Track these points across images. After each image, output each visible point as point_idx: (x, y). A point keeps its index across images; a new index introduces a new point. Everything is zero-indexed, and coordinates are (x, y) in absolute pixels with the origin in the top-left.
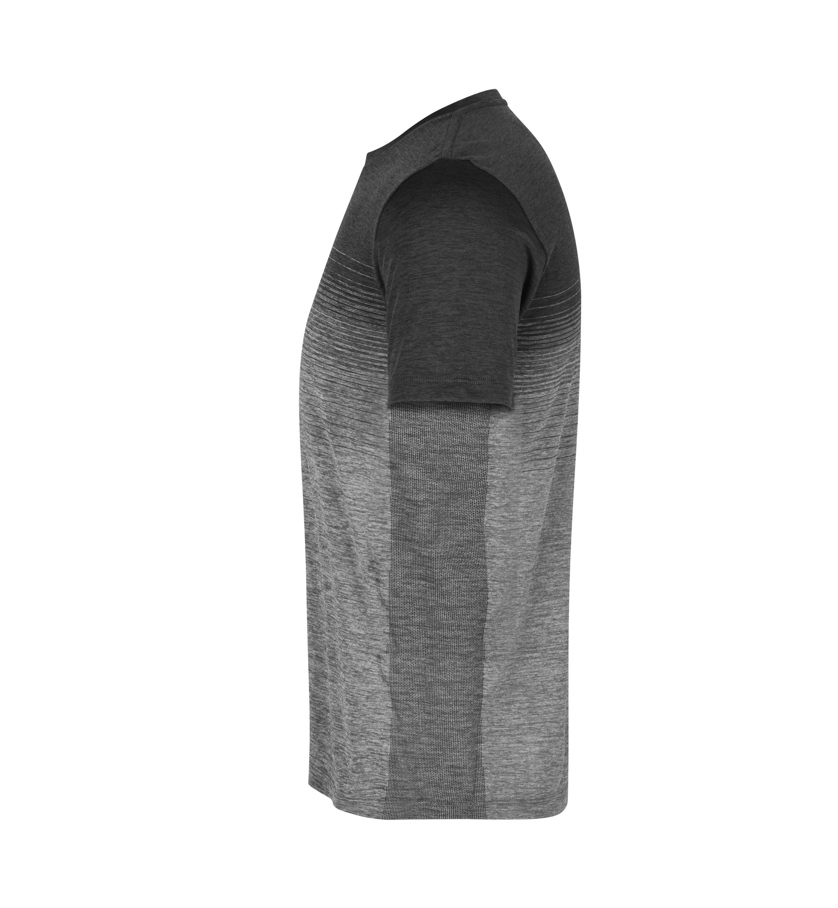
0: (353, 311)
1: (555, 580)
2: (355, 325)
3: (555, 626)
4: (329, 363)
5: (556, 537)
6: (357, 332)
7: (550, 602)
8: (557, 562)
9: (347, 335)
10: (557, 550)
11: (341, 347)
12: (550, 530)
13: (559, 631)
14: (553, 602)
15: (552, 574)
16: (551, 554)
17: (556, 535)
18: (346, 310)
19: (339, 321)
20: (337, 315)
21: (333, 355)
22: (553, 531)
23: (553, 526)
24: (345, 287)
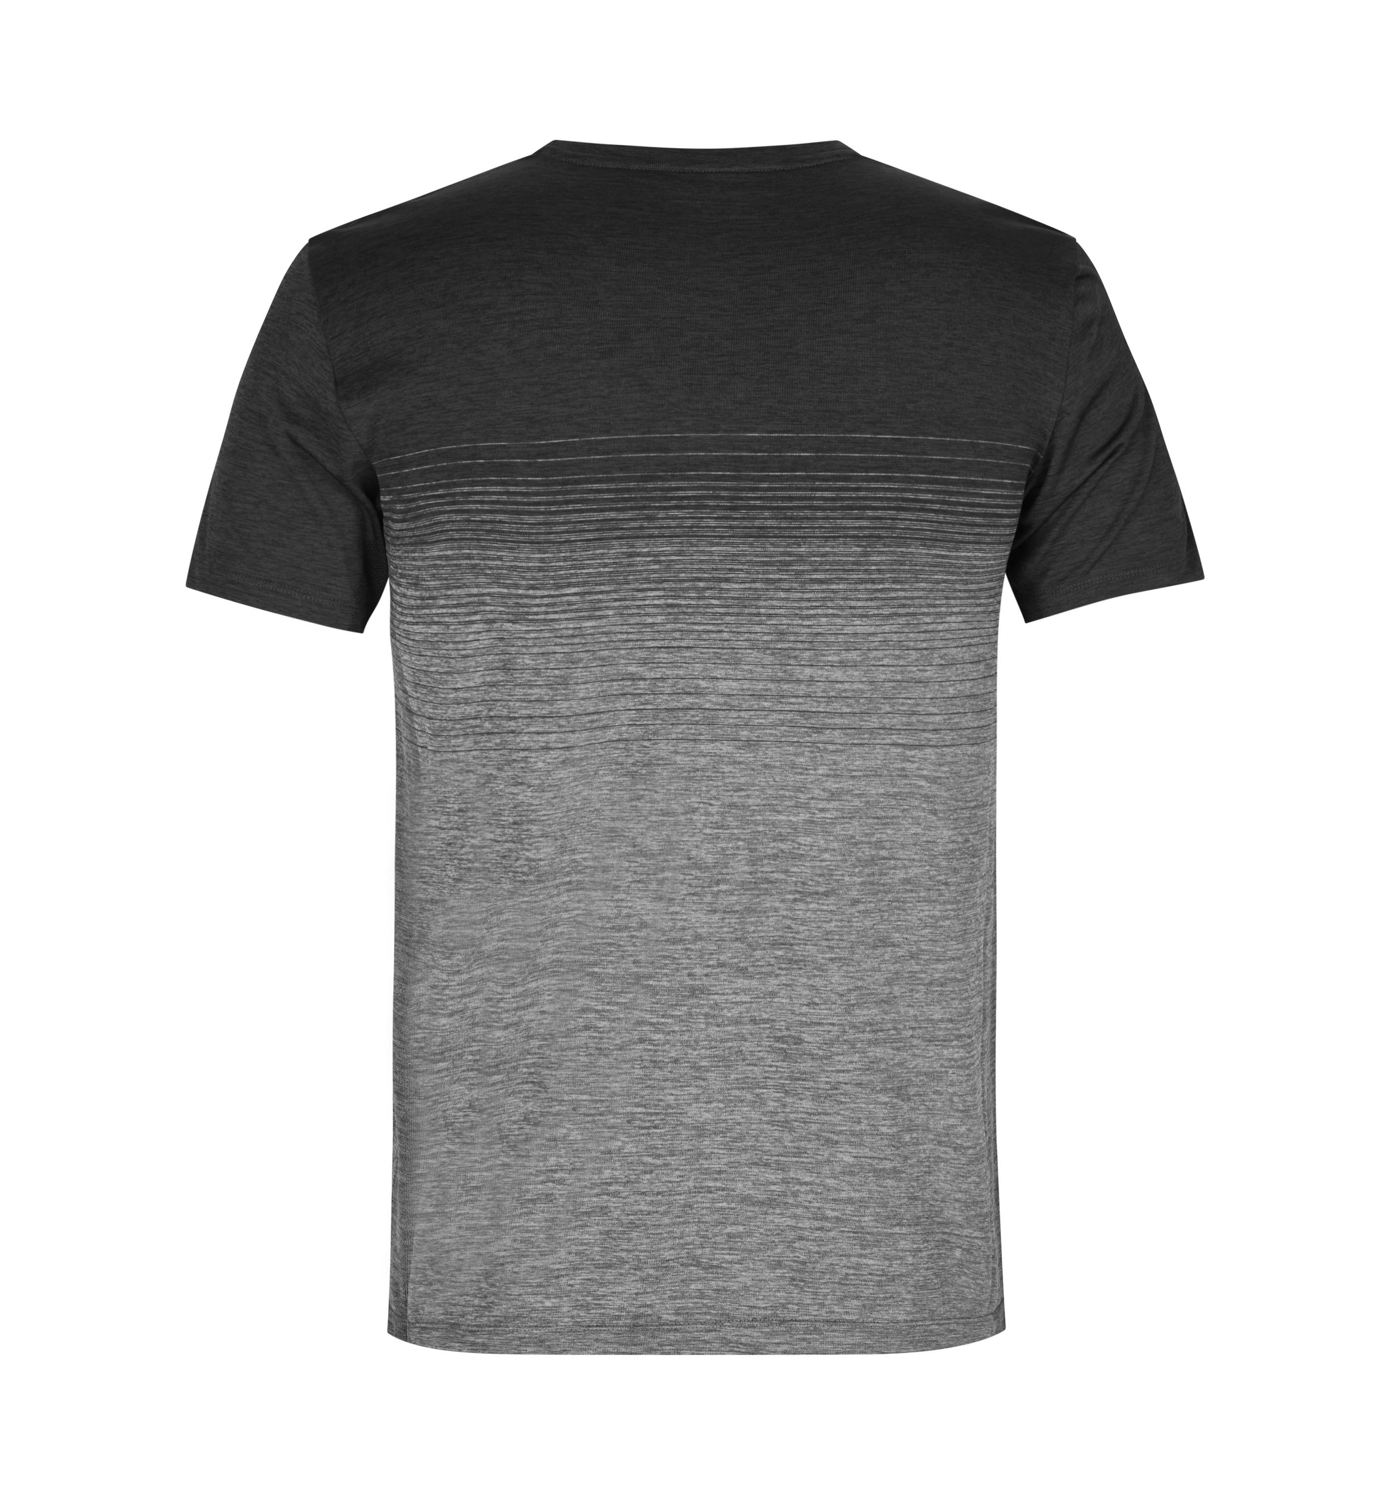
1: (558, 943)
3: (542, 1023)
5: (568, 869)
7: (540, 982)
8: (566, 911)
10: (568, 891)
12: (557, 860)
13: (549, 1034)
14: (547, 981)
15: (553, 932)
16: (555, 899)
17: (568, 866)
22: (562, 861)
23: (562, 853)
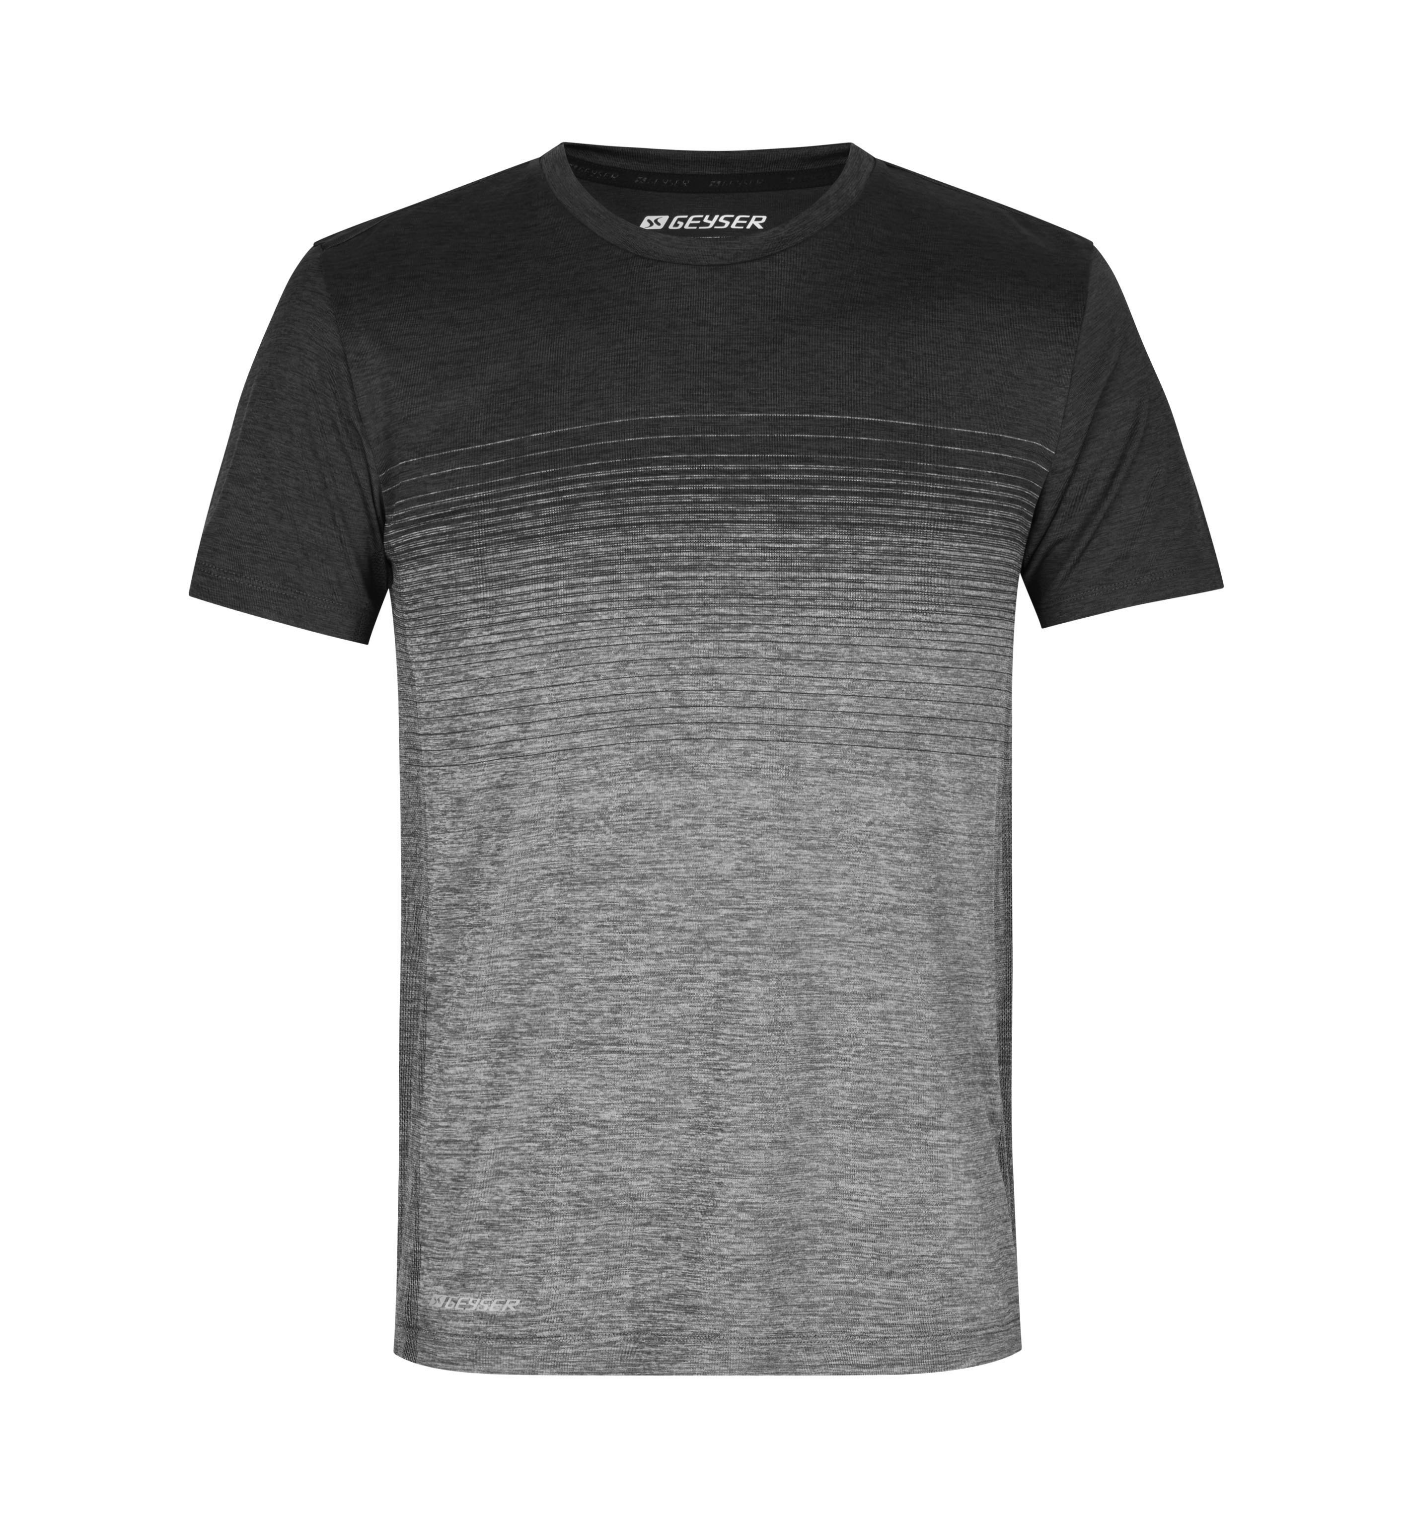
0: (987, 522)
2: (993, 545)
4: (955, 621)
6: (997, 558)
9: (982, 565)
11: (976, 589)
18: (973, 523)
19: (962, 545)
20: (955, 535)
21: (963, 605)
24: (956, 483)
